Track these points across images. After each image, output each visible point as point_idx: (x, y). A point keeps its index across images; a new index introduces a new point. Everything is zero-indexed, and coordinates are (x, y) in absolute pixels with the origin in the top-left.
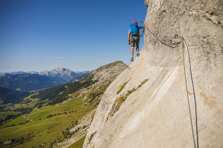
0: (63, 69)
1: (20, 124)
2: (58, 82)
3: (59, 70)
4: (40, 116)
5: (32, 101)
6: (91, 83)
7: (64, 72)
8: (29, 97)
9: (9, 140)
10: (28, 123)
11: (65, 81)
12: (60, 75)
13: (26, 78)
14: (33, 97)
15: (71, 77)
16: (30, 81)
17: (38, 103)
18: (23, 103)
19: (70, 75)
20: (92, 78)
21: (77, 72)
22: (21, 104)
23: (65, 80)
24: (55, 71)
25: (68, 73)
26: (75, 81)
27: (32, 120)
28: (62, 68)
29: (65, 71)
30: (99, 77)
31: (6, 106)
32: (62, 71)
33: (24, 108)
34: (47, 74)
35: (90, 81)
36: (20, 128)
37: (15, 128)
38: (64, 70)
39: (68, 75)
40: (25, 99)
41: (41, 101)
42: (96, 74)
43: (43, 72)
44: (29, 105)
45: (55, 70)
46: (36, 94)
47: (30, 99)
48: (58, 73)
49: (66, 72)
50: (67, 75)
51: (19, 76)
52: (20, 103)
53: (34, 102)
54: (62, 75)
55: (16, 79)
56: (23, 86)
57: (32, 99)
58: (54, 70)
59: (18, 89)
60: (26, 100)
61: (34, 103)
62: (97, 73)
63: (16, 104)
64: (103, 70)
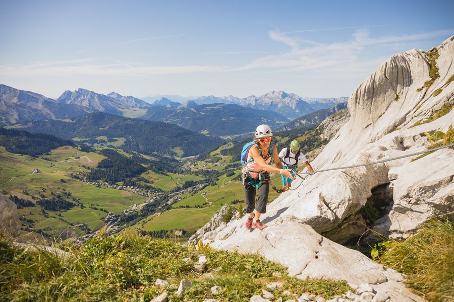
0: (282, 94)
1: (196, 207)
2: (270, 121)
3: (273, 96)
4: (223, 198)
5: (222, 159)
6: (316, 143)
7: (284, 100)
8: (218, 151)
9: (180, 231)
10: (206, 207)
11: (284, 119)
12: (276, 105)
13: (218, 111)
14: (224, 152)
15: (297, 111)
16: (224, 118)
17: (231, 164)
18: (209, 162)
19: (294, 107)
20: (321, 134)
21: (309, 99)
22: (206, 162)
23: (284, 117)
24: (268, 98)
25: (290, 103)
26: (301, 123)
27: (211, 203)
28: (281, 91)
29: (287, 98)
30: (332, 134)
31: (186, 162)
32: (281, 97)
33: (209, 170)
34: (254, 103)
35: (315, 138)
36: (194, 214)
37: (190, 212)
38: (285, 95)
39: (291, 106)
40: (212, 154)
41: (234, 162)
42: (329, 125)
43: (246, 99)
44: (216, 165)
45: (268, 96)
46: (230, 147)
47: (218, 156)
48: (272, 102)
49: (287, 100)
50: (289, 106)
51: (208, 108)
52: (206, 160)
53: (225, 161)
54: (280, 106)
55: (203, 113)
56: (213, 125)
57: (222, 156)
58: (266, 95)
59: (205, 132)
60: (214, 155)
61: (224, 163)
62: (332, 123)
63: (199, 162)
64: (344, 117)
